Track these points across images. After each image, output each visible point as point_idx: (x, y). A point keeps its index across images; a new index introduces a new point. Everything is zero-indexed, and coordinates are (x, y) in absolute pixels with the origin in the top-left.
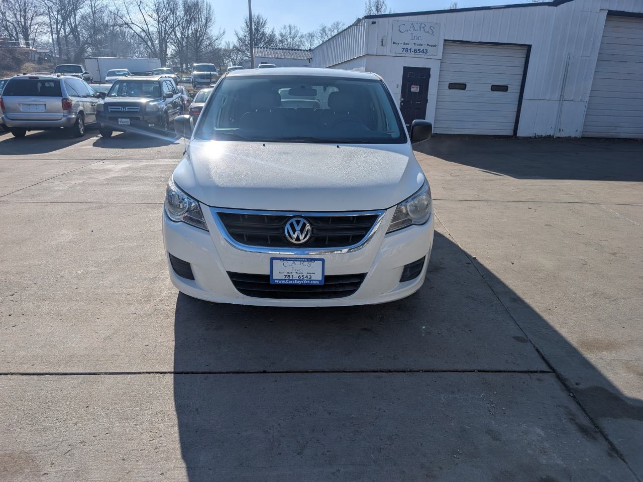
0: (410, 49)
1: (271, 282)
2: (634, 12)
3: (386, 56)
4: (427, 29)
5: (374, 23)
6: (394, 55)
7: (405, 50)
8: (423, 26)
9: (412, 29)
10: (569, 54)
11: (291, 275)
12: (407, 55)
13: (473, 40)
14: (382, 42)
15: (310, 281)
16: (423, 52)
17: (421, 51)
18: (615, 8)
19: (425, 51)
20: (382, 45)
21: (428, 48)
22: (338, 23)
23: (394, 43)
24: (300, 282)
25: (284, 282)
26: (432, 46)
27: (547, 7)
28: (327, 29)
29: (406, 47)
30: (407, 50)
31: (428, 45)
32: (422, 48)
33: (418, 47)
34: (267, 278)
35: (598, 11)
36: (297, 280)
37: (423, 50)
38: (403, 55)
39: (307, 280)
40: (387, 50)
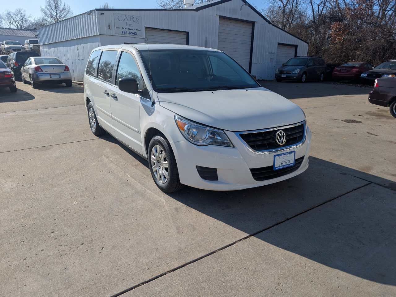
0: (127, 32)
1: (274, 170)
2: (230, 17)
3: (112, 35)
4: (135, 20)
5: (102, 14)
6: (117, 35)
7: (123, 32)
8: (132, 18)
9: (126, 19)
10: (206, 37)
11: (282, 163)
12: (125, 36)
13: (160, 28)
14: (109, 26)
15: (289, 164)
16: (134, 34)
17: (133, 33)
18: (222, 15)
19: (135, 33)
20: (109, 28)
21: (137, 31)
22: (20, 10)
23: (116, 28)
24: (285, 166)
25: (279, 168)
26: (138, 30)
27: (193, 11)
28: (12, 14)
29: (124, 30)
30: (125, 32)
31: (136, 30)
32: (133, 31)
33: (131, 31)
34: (272, 167)
35: (215, 15)
36: (285, 165)
37: (134, 32)
38: (123, 35)
39: (288, 164)
40: (112, 32)
